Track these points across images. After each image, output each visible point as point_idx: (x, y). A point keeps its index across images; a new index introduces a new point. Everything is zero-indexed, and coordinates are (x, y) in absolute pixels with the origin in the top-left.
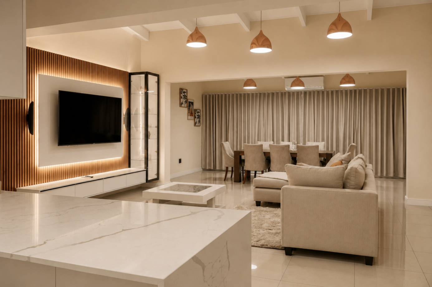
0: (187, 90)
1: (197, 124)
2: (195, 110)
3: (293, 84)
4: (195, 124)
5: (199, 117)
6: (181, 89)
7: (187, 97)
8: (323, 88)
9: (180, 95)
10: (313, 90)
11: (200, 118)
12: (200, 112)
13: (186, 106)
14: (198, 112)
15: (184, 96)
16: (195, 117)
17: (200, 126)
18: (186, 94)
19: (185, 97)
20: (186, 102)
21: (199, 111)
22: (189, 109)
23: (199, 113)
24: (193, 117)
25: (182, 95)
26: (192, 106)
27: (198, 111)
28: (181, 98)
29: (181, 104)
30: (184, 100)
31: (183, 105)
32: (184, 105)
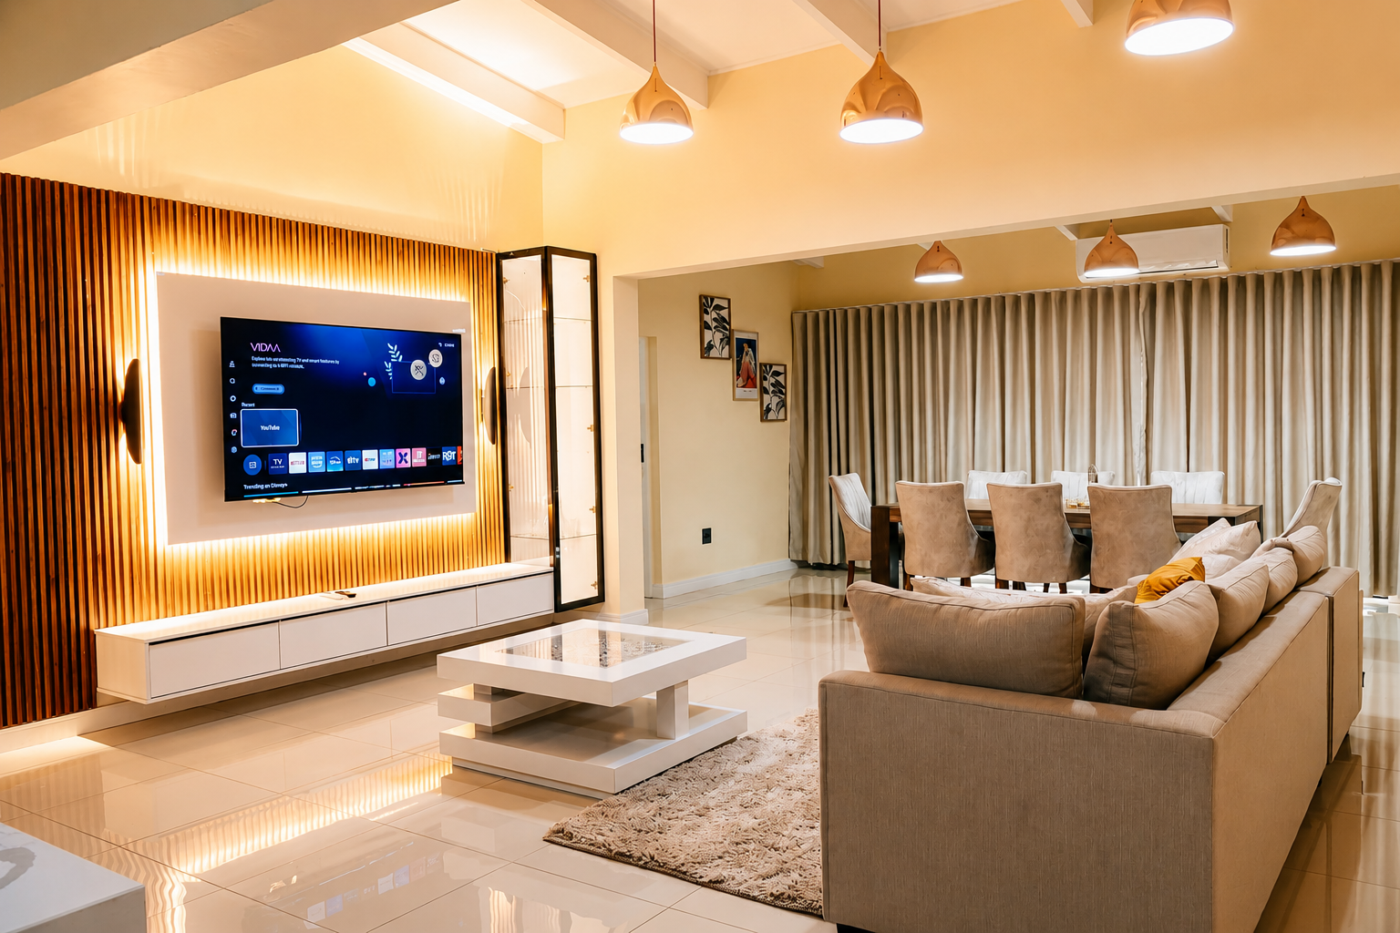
0: (729, 300)
1: (771, 415)
2: (766, 367)
3: (1095, 260)
4: (765, 414)
5: (779, 389)
6: (706, 297)
7: (729, 324)
8: (1223, 268)
9: (701, 318)
10: (1180, 277)
11: (785, 394)
12: (785, 373)
13: (725, 353)
14: (777, 374)
15: (715, 320)
16: (764, 391)
17: (786, 419)
18: (724, 313)
19: (723, 323)
20: (727, 340)
21: (781, 369)
22: (739, 363)
23: (781, 379)
24: (755, 392)
25: (707, 318)
26: (751, 352)
27: (774, 368)
28: (705, 326)
29: (706, 350)
30: (719, 336)
31: (714, 353)
32: (720, 350)
